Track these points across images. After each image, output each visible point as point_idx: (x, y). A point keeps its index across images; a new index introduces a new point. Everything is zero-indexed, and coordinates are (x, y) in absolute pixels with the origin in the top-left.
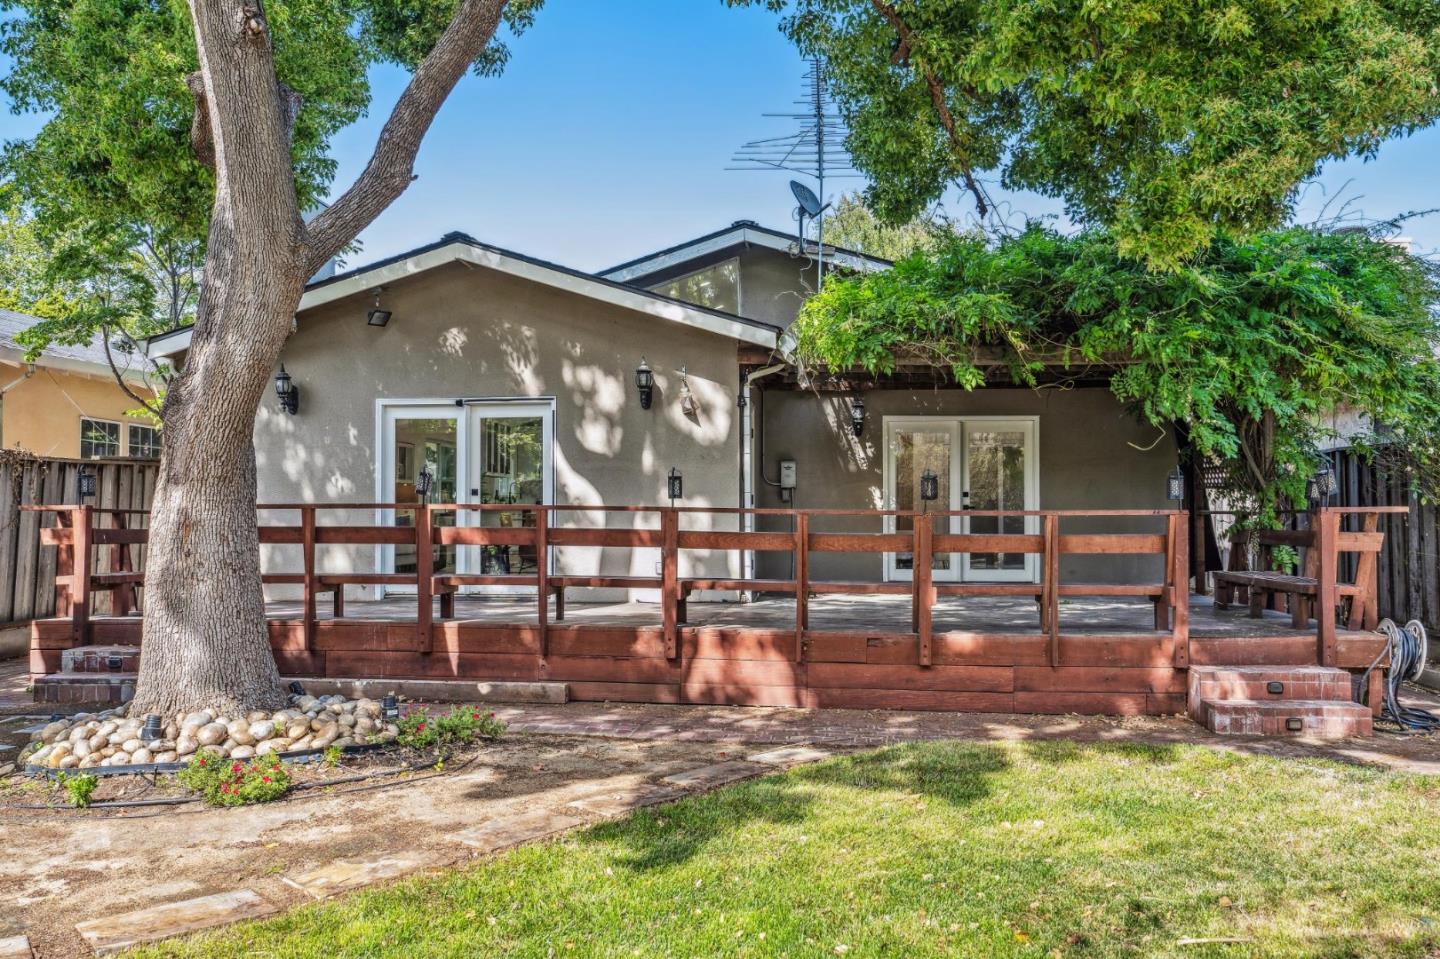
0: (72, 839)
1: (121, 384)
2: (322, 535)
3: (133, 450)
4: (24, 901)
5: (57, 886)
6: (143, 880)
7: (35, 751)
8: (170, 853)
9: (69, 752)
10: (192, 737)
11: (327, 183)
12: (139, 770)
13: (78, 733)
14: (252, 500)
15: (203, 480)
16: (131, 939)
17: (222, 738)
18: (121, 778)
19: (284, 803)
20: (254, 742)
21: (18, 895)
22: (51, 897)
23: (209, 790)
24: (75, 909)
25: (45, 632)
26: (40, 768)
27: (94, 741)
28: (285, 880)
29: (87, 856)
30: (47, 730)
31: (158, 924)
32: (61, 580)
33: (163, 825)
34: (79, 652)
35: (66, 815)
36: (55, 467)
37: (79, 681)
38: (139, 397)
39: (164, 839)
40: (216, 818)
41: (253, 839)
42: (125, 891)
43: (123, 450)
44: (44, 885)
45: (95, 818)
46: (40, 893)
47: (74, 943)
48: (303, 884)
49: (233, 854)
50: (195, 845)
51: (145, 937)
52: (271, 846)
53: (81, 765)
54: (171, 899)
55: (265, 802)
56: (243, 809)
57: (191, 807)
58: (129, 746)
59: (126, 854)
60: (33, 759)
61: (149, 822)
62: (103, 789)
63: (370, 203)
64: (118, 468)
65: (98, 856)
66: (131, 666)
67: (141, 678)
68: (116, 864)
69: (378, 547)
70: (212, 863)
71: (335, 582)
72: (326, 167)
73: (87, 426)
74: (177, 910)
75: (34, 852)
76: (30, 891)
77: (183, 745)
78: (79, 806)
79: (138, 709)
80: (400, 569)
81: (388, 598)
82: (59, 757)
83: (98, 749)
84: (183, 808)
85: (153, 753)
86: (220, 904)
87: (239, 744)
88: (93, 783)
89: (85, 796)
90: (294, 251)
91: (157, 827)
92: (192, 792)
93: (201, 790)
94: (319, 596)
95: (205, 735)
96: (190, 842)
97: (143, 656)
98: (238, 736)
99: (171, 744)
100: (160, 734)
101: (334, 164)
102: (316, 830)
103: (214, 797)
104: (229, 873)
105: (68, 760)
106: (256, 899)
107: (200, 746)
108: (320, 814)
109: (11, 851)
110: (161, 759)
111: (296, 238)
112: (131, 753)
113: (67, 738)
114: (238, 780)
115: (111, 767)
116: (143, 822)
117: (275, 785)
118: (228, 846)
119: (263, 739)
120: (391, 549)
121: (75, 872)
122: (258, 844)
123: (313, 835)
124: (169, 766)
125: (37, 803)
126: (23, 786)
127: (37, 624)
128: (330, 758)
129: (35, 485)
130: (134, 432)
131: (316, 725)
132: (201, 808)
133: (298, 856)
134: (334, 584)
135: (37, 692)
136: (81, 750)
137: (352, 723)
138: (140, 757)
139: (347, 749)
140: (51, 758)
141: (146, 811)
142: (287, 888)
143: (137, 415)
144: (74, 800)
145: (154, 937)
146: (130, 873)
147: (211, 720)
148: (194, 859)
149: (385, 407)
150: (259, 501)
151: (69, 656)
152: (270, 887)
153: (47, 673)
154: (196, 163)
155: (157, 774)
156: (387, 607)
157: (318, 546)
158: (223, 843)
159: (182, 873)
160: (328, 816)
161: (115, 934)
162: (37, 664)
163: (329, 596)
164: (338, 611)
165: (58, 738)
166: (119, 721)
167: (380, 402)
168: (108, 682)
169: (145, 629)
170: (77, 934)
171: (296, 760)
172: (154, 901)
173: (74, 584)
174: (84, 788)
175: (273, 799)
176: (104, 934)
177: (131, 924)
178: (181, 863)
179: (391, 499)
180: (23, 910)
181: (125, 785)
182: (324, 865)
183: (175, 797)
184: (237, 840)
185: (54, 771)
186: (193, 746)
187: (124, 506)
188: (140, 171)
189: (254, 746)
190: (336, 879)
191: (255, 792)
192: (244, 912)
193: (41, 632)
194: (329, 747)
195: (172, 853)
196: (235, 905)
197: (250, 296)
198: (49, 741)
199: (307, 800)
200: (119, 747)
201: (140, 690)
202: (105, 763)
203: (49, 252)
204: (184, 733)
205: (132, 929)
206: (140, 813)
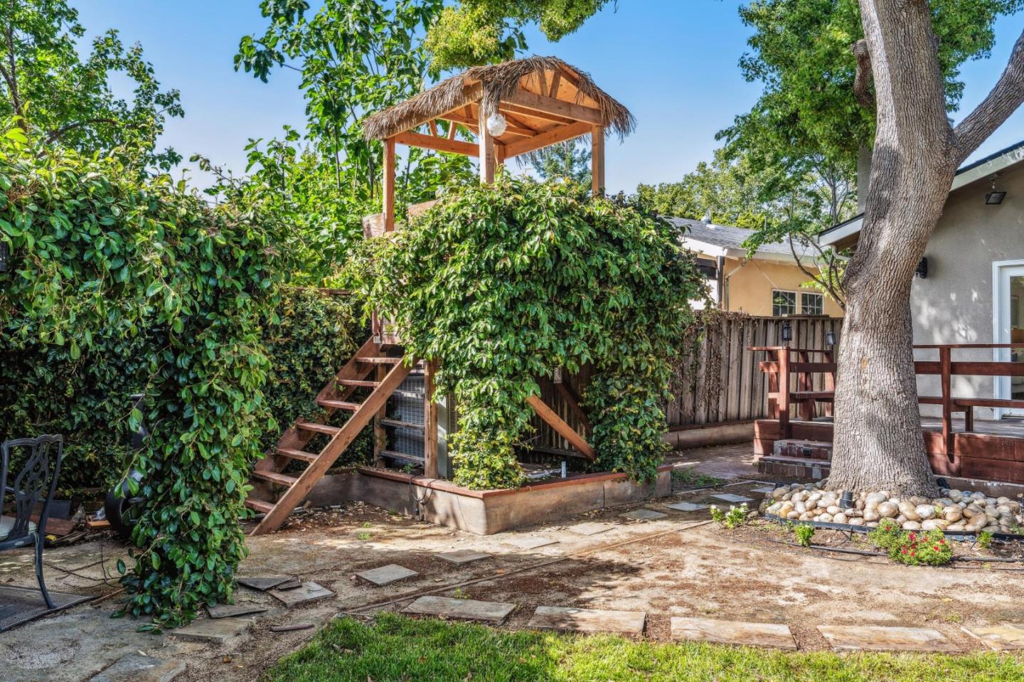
0: (803, 567)
1: (800, 265)
2: (957, 368)
3: (805, 309)
4: (782, 603)
5: (800, 597)
6: (855, 605)
7: (771, 505)
8: (870, 590)
9: (793, 508)
10: (875, 510)
11: (956, 101)
12: (839, 527)
13: (797, 496)
14: (910, 342)
15: (875, 328)
16: (856, 645)
17: (896, 514)
18: (828, 531)
19: (950, 569)
20: (920, 520)
21: (777, 597)
22: (797, 603)
23: (893, 550)
24: (814, 615)
25: (763, 427)
26: (775, 516)
27: (808, 504)
28: (963, 629)
29: (814, 580)
30: (777, 492)
31: (874, 641)
32: (772, 395)
33: (861, 568)
34: (784, 443)
35: (796, 550)
36: (762, 322)
37: (785, 462)
38: (810, 274)
39: (865, 579)
40: (899, 571)
41: (931, 592)
42: (845, 611)
43: (798, 310)
44: (792, 594)
45: (814, 555)
46: (789, 599)
47: (819, 638)
48: (980, 636)
49: (918, 600)
50: (887, 588)
51: (865, 646)
52: (947, 600)
53: (801, 518)
54: (878, 623)
55: (934, 565)
56: (919, 568)
57: (879, 559)
58: (832, 509)
59: (841, 584)
60: (770, 510)
61: (852, 565)
62: (817, 538)
63: (1004, 106)
64: (799, 322)
65: (823, 582)
66: (824, 455)
67: (834, 464)
68: (836, 590)
69: (996, 379)
70: (903, 603)
71: (967, 404)
72: (956, 89)
73: (776, 295)
74: (885, 633)
75: (783, 572)
76: (784, 596)
77: (868, 514)
78: (803, 545)
79: (832, 485)
80: (1015, 396)
81: (1005, 419)
82: (787, 511)
83: (811, 509)
84: (873, 559)
85: (848, 517)
86: (918, 636)
87: (908, 520)
88: (812, 532)
89: (807, 539)
90: (946, 154)
91: (858, 569)
92: (878, 549)
93: (886, 548)
94: (954, 415)
95: (884, 509)
96: (884, 585)
97: (835, 449)
98: (908, 514)
99: (860, 513)
100: (853, 505)
101: (962, 85)
102: (982, 595)
103: (896, 555)
104: (917, 614)
105: (792, 514)
106: (943, 639)
107: (880, 517)
108: (982, 583)
109: (768, 567)
110: (853, 522)
111: (947, 143)
112: (833, 515)
113: (790, 499)
114: (914, 546)
115: (820, 523)
116: (848, 564)
117: (942, 554)
118: (912, 594)
119: (927, 518)
120: (1008, 380)
121: (810, 590)
122: (935, 597)
123: (979, 599)
124: (860, 528)
125: (777, 539)
126: (766, 527)
127: (759, 423)
128: (982, 540)
129: (750, 334)
130: (804, 297)
131: (968, 513)
132: (886, 561)
133: (970, 613)
134: (966, 406)
135: (761, 466)
136: (800, 508)
137: (997, 515)
138: (840, 518)
139: (995, 536)
140: (782, 511)
141: (848, 557)
142: (965, 635)
143: (808, 286)
144: (800, 541)
145: (872, 648)
146: (845, 598)
147: (886, 500)
148: (889, 597)
149: (1001, 267)
150: (915, 343)
151: (780, 444)
152: (952, 631)
153: (765, 455)
154: (858, 106)
155: (852, 532)
156: (1007, 426)
157: (952, 376)
158: (909, 590)
159: (882, 606)
160: (988, 586)
161: (845, 639)
162: (758, 448)
163: (962, 415)
164: (969, 427)
165: (784, 498)
166: (822, 492)
167: (996, 265)
168: (804, 464)
169: (836, 431)
170: (820, 633)
171: (954, 537)
172: (865, 622)
173: (781, 398)
174: (807, 534)
175: (941, 565)
176: (837, 637)
177: (854, 635)
178: (880, 599)
179: (1008, 341)
180: (782, 608)
181: (831, 536)
182: (993, 624)
183: (867, 550)
184: (918, 590)
185: (785, 520)
186: (876, 517)
187: (803, 347)
188: (819, 119)
189: (920, 522)
190: (1008, 637)
191: (928, 557)
192: (935, 647)
193: (761, 428)
194: (980, 532)
195: (874, 590)
196: (927, 639)
197: (911, 192)
198: (778, 499)
199: (968, 570)
200: (825, 509)
201: (833, 472)
202: (816, 519)
203: (742, 186)
204: (869, 507)
205: (855, 638)
206: (843, 557)
